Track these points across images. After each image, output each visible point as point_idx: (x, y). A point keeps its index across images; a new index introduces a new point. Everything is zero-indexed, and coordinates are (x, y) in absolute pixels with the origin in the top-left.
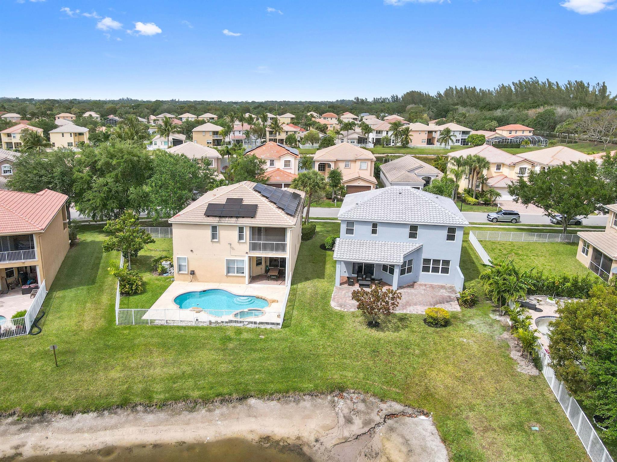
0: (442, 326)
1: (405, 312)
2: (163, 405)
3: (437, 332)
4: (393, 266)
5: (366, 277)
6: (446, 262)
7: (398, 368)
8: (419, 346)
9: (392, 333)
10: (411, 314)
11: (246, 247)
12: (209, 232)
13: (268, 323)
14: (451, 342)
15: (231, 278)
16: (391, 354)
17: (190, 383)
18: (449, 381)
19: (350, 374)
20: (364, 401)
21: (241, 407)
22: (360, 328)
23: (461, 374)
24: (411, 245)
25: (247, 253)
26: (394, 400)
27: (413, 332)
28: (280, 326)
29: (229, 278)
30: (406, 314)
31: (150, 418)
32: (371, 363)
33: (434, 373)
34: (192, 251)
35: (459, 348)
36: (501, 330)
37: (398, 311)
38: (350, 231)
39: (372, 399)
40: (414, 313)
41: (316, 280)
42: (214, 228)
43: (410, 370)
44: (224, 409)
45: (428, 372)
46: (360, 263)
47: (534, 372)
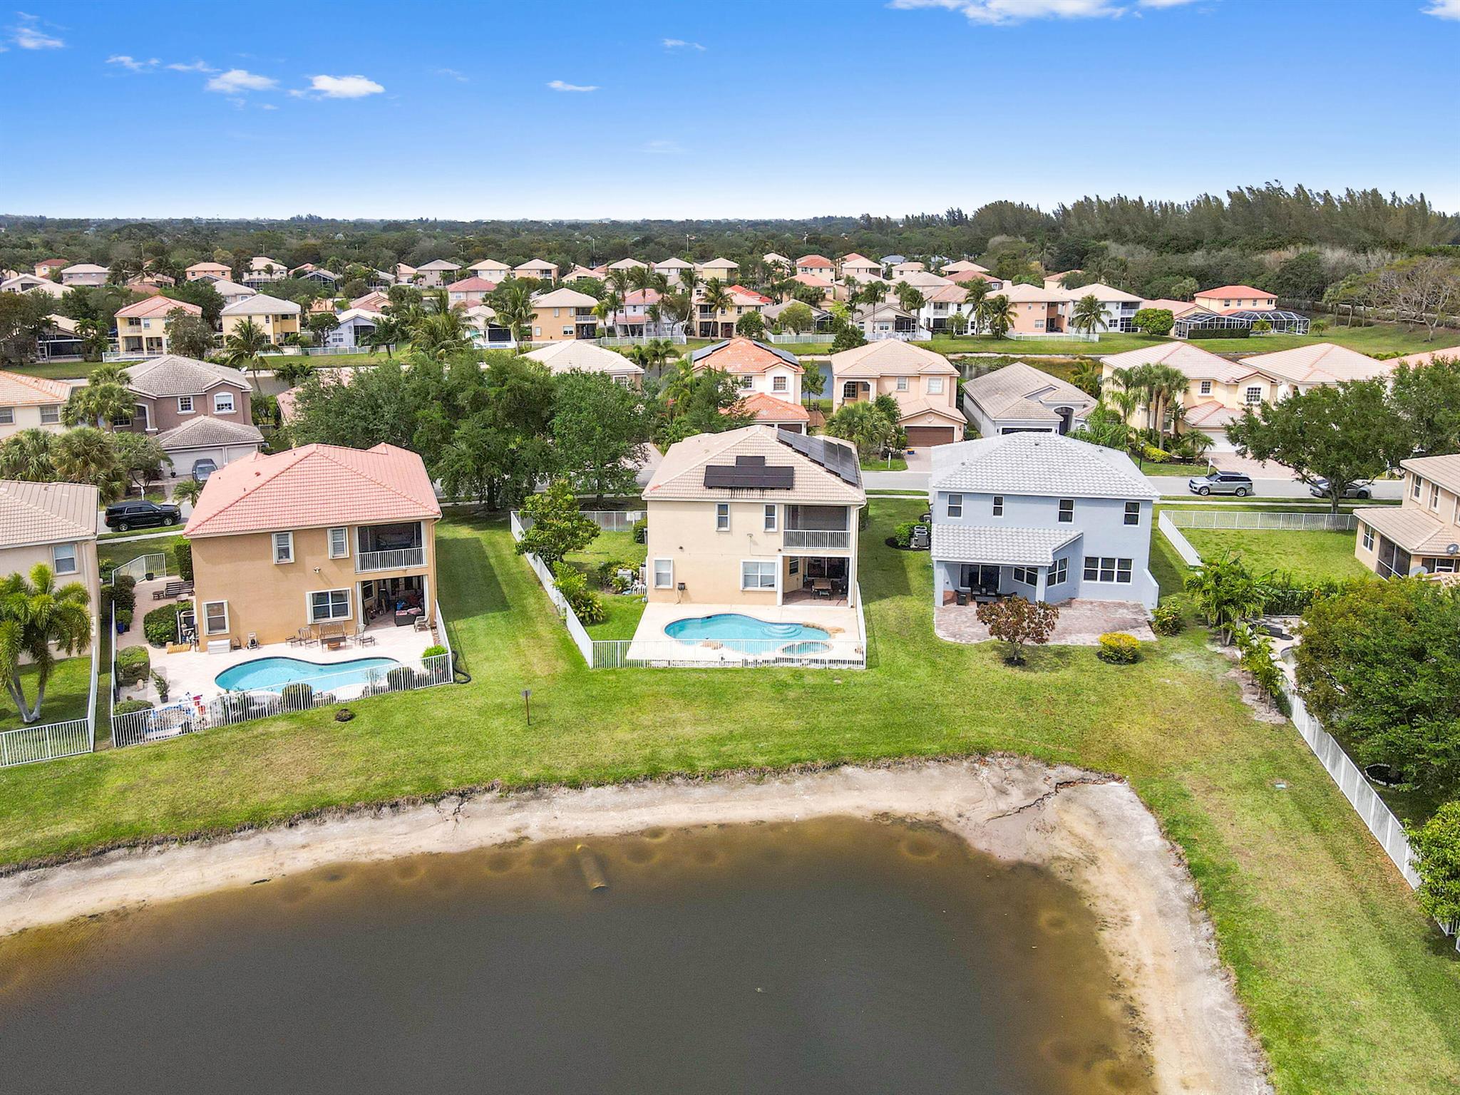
0: (1129, 662)
1: (1063, 643)
2: (714, 775)
3: (1122, 671)
4: (1035, 569)
5: (987, 591)
6: (1126, 563)
7: (1067, 721)
8: (1095, 690)
9: (1048, 674)
10: (1074, 647)
11: (779, 540)
12: (713, 515)
13: (844, 662)
14: (1146, 684)
15: (752, 596)
16: (1051, 701)
17: (747, 745)
18: (1149, 736)
19: (992, 731)
20: (1019, 767)
21: (831, 778)
22: (996, 667)
23: (1167, 726)
24: (1066, 533)
25: (780, 550)
26: (1068, 763)
27: (1082, 671)
28: (864, 667)
29: (747, 595)
30: (1065, 647)
31: (698, 792)
32: (1022, 715)
33: (1125, 726)
34: (681, 548)
35: (1159, 692)
36: (1225, 667)
37: (1053, 642)
38: (955, 511)
39: (1033, 764)
40: (1078, 644)
41: (898, 598)
42: (723, 508)
43: (1087, 724)
44: (808, 780)
45: (1114, 725)
46: (976, 566)
47: (1280, 719)
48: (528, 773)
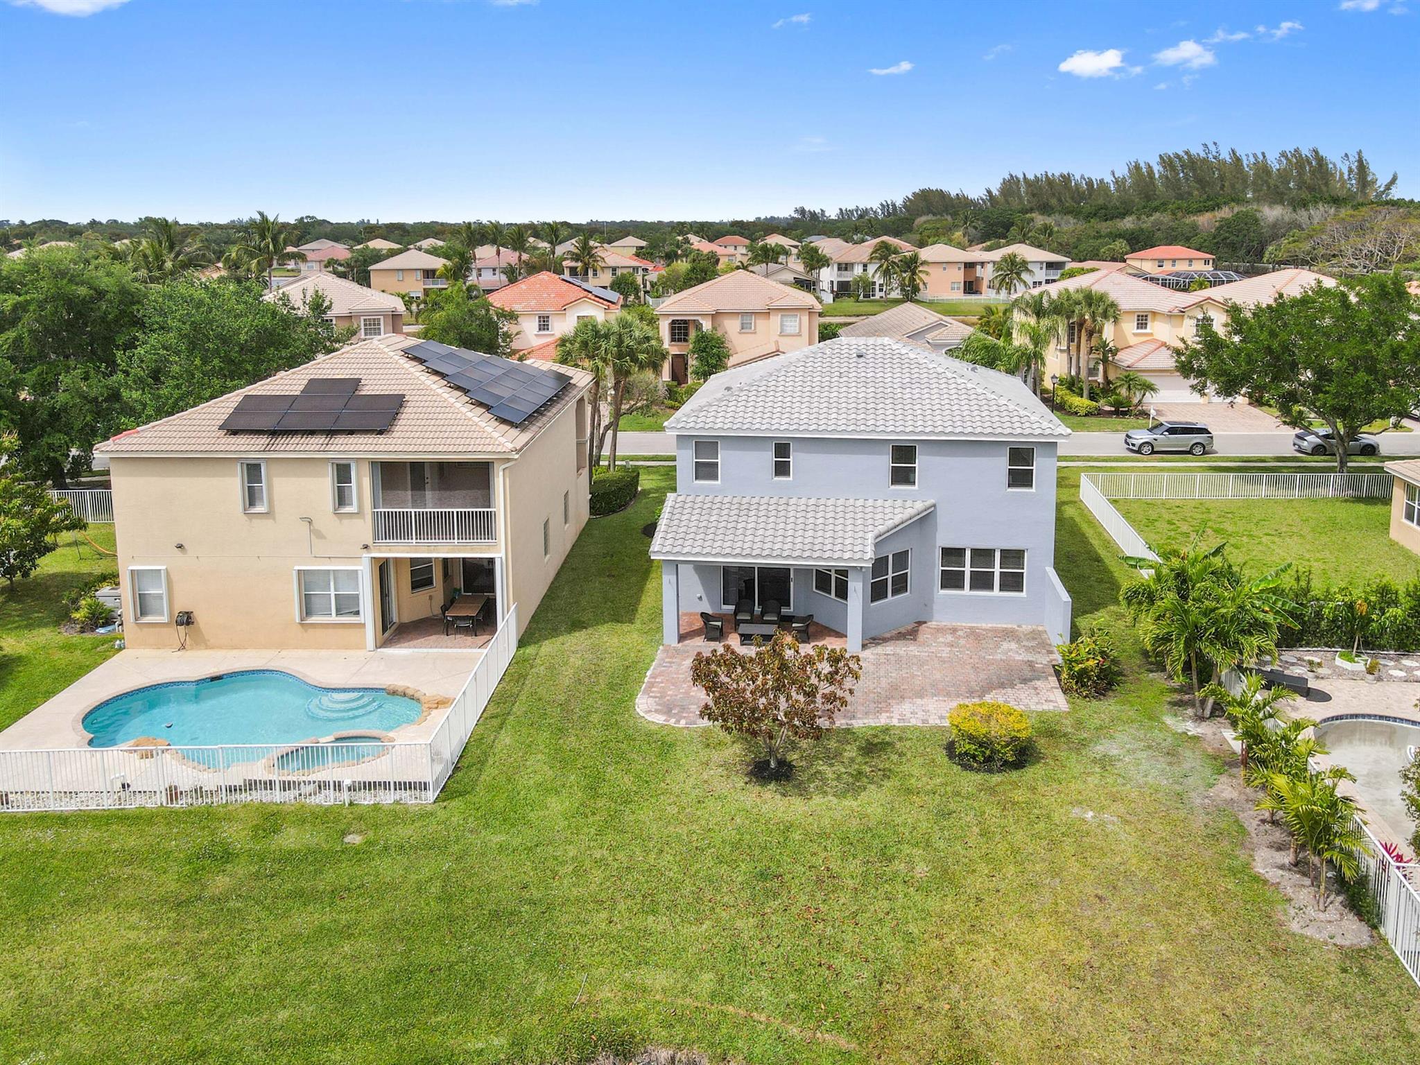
0: (1008, 766)
3: (992, 791)
6: (1013, 557)
8: (928, 844)
10: (903, 729)
11: (364, 529)
12: (234, 484)
13: (387, 786)
14: (1042, 825)
24: (899, 506)
25: (366, 547)
27: (909, 791)
28: (431, 795)
29: (311, 631)
30: (886, 730)
35: (1070, 848)
36: (1208, 772)
38: (706, 471)
40: (913, 722)
42: (253, 471)
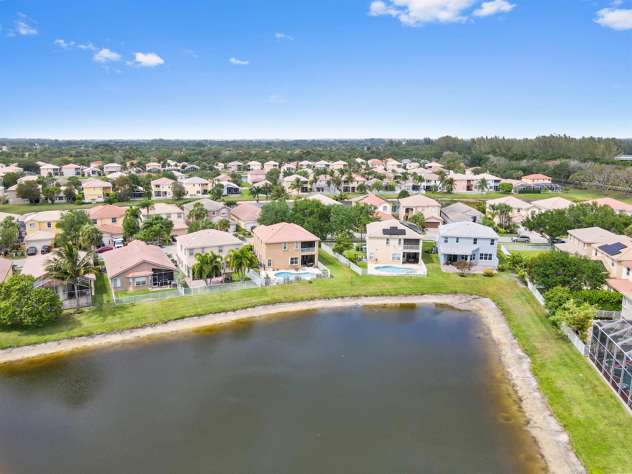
0: (490, 276)
1: (474, 273)
2: (396, 295)
3: (489, 278)
4: (467, 256)
5: (454, 261)
8: (482, 281)
9: (471, 278)
11: (402, 248)
13: (421, 275)
14: (494, 281)
15: (394, 262)
16: (472, 283)
17: (402, 290)
18: (495, 290)
19: (458, 289)
20: (464, 296)
21: (422, 296)
22: (458, 277)
23: (499, 288)
24: (475, 247)
25: (402, 250)
26: (475, 295)
27: (479, 278)
28: (427, 276)
31: (393, 298)
32: (465, 286)
33: (489, 288)
34: (376, 250)
35: (497, 282)
36: (514, 278)
37: (472, 273)
38: (446, 241)
39: (467, 295)
40: (478, 273)
41: (433, 263)
42: (388, 239)
43: (480, 288)
44: (417, 297)
45: (486, 288)
46: (451, 255)
47: (526, 287)
48: (356, 294)
